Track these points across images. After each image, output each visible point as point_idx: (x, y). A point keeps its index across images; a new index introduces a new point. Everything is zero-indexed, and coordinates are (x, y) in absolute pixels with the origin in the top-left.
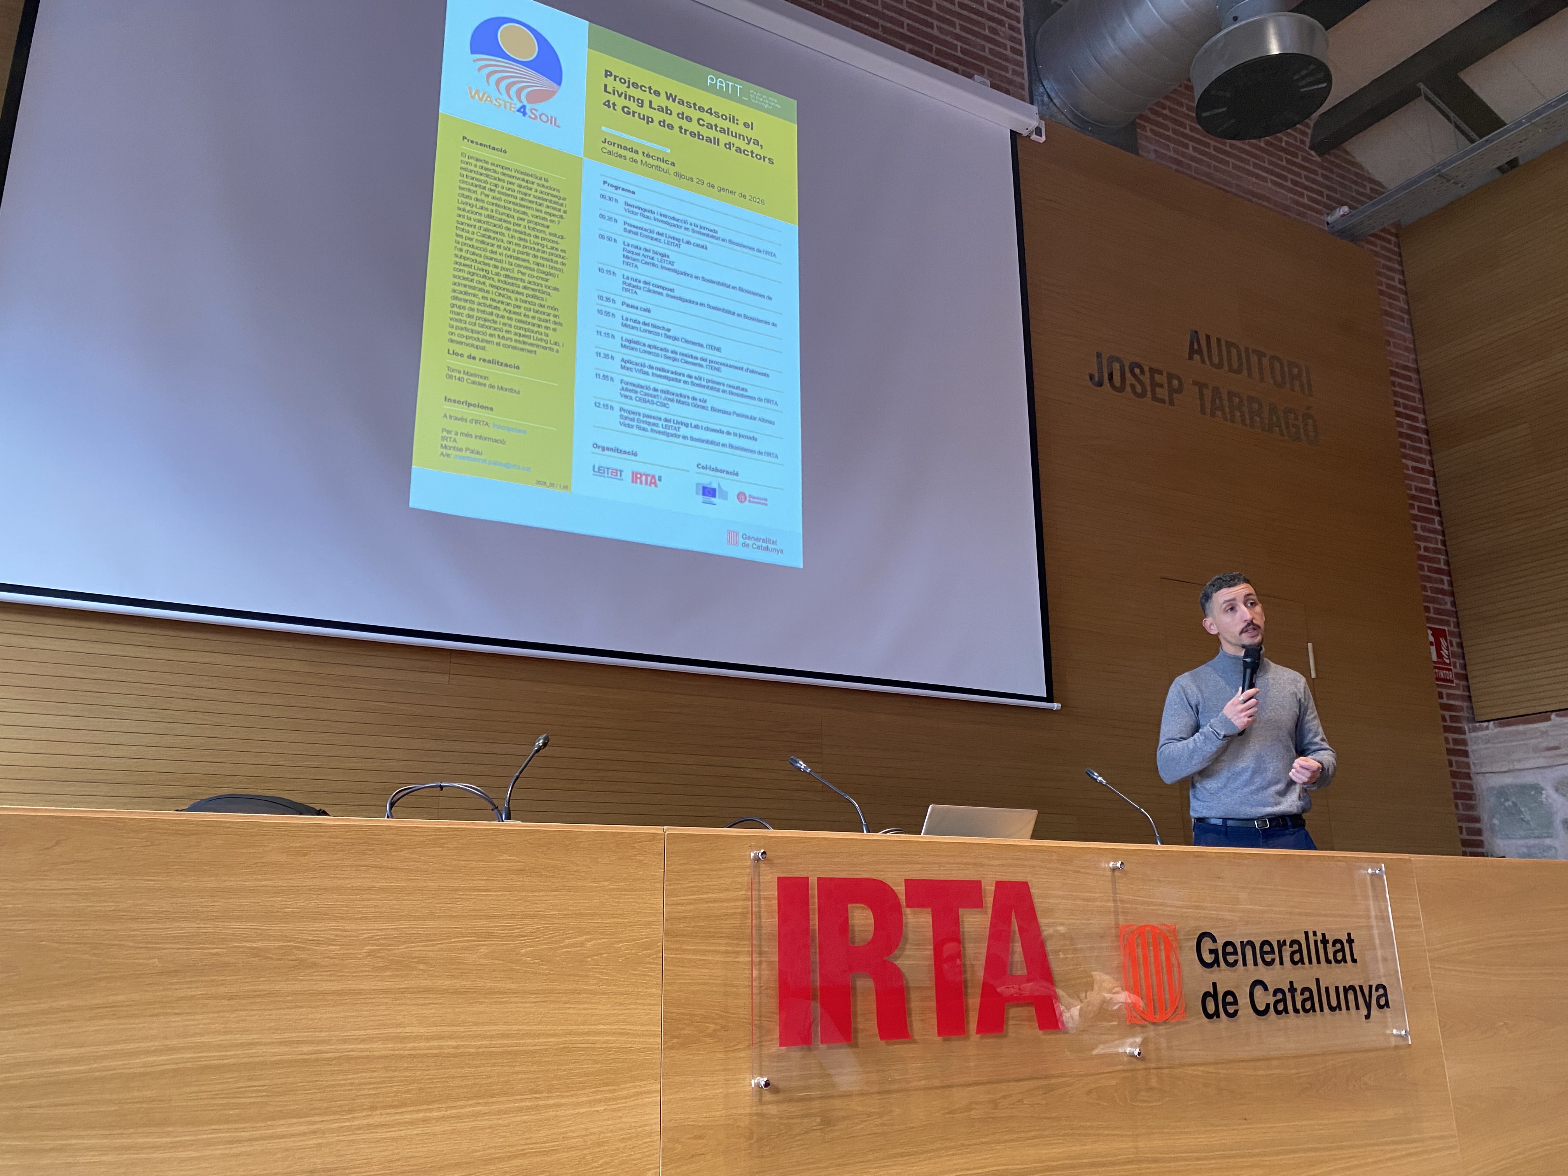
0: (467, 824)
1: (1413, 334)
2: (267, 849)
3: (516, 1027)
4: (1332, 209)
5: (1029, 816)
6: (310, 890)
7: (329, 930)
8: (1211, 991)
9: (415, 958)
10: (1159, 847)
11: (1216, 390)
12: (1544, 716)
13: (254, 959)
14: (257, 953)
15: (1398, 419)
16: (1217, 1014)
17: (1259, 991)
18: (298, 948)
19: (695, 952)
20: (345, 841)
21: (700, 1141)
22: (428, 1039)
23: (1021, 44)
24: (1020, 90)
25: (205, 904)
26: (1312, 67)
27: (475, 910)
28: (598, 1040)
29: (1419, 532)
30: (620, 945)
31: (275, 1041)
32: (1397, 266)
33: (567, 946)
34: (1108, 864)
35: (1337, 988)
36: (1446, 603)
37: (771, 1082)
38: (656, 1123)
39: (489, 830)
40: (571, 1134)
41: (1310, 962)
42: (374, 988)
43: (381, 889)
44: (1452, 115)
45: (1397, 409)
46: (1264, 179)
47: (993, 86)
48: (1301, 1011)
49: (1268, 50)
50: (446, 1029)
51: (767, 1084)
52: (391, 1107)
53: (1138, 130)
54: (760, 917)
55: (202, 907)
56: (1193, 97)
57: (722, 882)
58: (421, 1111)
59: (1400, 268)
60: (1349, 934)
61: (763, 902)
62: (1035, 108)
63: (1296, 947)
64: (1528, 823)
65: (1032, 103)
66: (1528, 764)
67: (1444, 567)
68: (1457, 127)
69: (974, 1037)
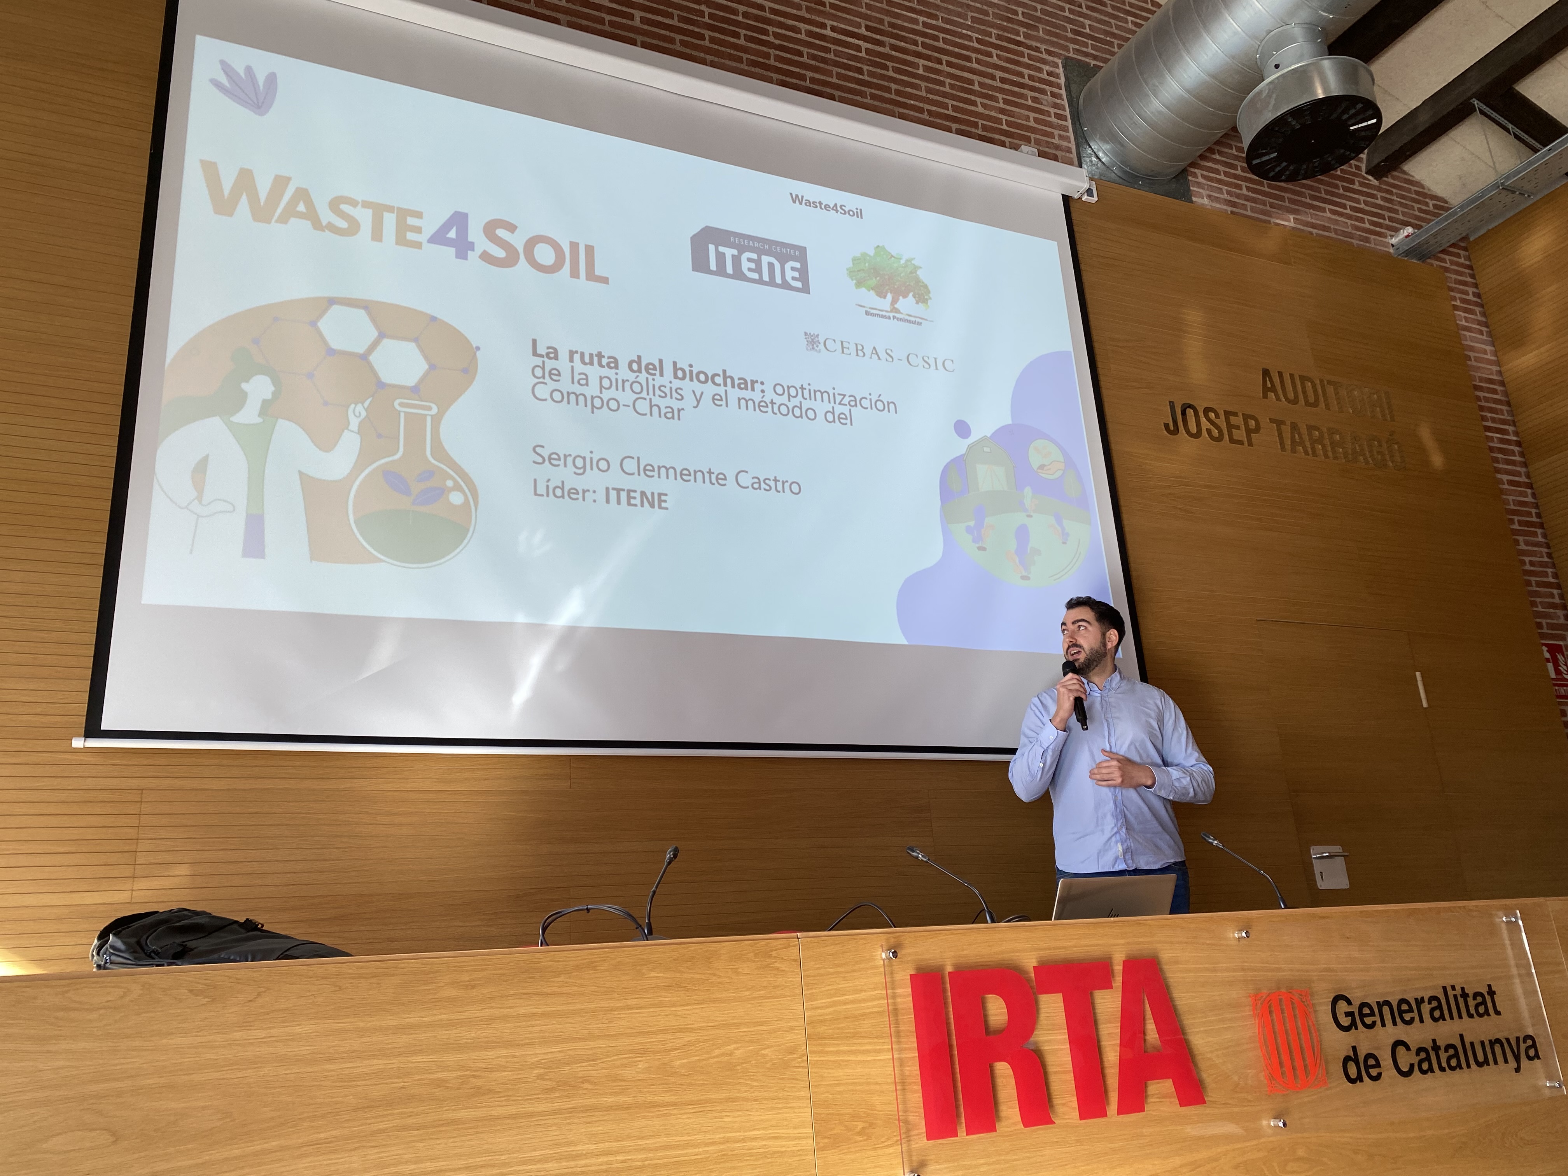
1: (1494, 347)
2: (440, 985)
3: (678, 1138)
4: (1397, 230)
6: (481, 1020)
7: (500, 1057)
8: (1352, 1054)
9: (580, 1078)
11: (1294, 427)
13: (436, 1090)
14: (439, 1084)
15: (1487, 434)
16: (1360, 1078)
17: (1401, 1050)
22: (598, 1155)
23: (1064, 110)
24: (1068, 155)
25: (390, 1041)
27: (630, 1028)
28: (754, 1146)
29: (1522, 546)
30: (765, 1052)
32: (1469, 279)
33: (717, 1056)
35: (1482, 1042)
36: (1559, 617)
41: (1452, 1018)
42: (544, 1110)
43: (543, 1014)
44: (1510, 126)
45: (1484, 424)
47: (1042, 154)
48: (1447, 1068)
50: (613, 1144)
53: (1190, 178)
54: (897, 1015)
56: (1244, 142)
57: (857, 983)
59: (1473, 281)
60: (1489, 987)
61: (899, 1000)
62: (1084, 172)
63: (1435, 1004)
65: (1081, 166)
67: (1553, 581)
68: (1516, 137)
69: (1116, 1116)
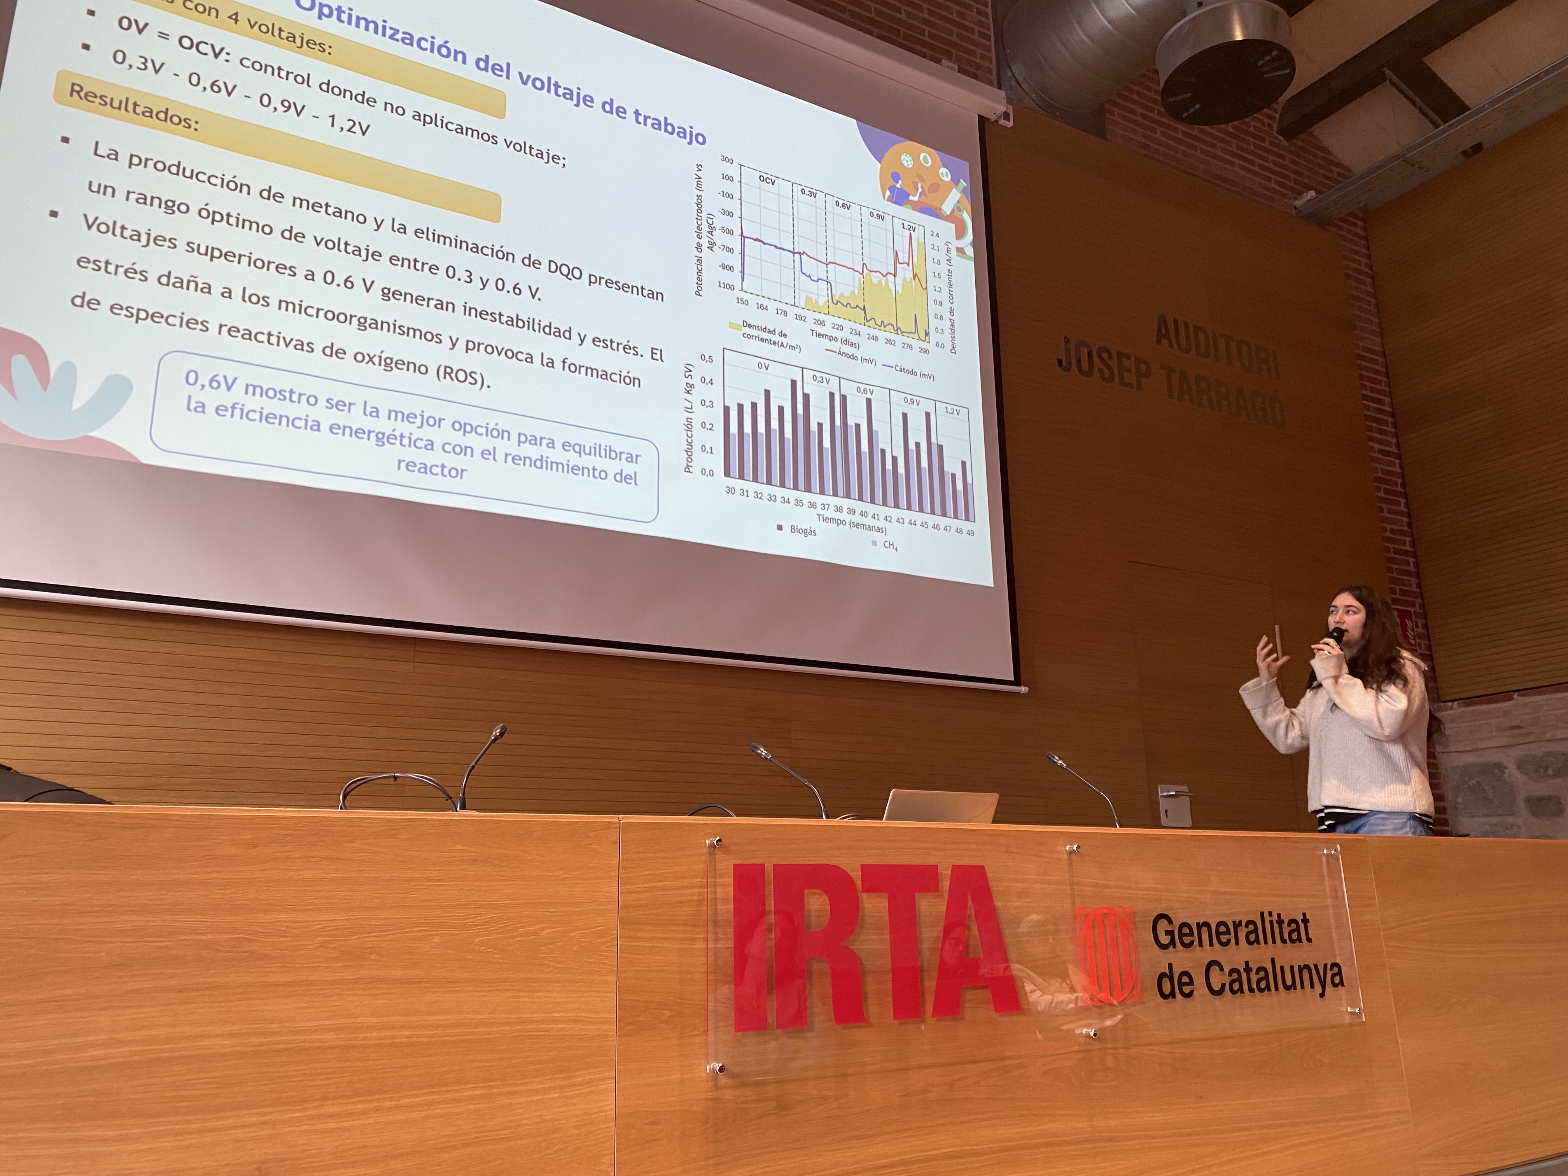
0: (420, 815)
1: (1379, 318)
2: (217, 841)
3: (470, 1016)
4: (1300, 193)
5: (990, 801)
6: (260, 882)
7: (280, 922)
8: (1167, 971)
9: (367, 948)
10: (1118, 830)
11: (1183, 375)
12: (1507, 696)
13: (203, 952)
14: (206, 945)
15: (1365, 402)
16: (1172, 994)
17: (1215, 970)
18: (249, 940)
19: (651, 939)
20: (296, 832)
21: (656, 1127)
22: (381, 1029)
23: (989, 29)
24: (987, 75)
25: (153, 897)
26: (1275, 53)
27: (427, 900)
28: (552, 1028)
29: (1386, 514)
30: (574, 934)
31: (225, 1033)
32: (1363, 250)
33: (521, 935)
34: (1065, 848)
35: (1292, 968)
36: (1411, 585)
37: (726, 1066)
38: (611, 1110)
39: (442, 820)
40: (525, 1121)
41: (1266, 942)
42: (325, 979)
43: (332, 880)
44: (1417, 100)
45: (1363, 392)
46: (1232, 164)
47: (961, 71)
48: (1256, 990)
49: (1233, 36)
50: (399, 1018)
51: (721, 1069)
52: (343, 1097)
53: (1106, 115)
54: (716, 905)
55: (150, 900)
56: (1159, 81)
57: (678, 869)
58: (374, 1100)
59: (1367, 252)
60: (1304, 914)
61: (719, 890)
62: (1002, 93)
63: (1251, 927)
64: (1491, 801)
65: (1000, 88)
66: (1490, 744)
67: (1410, 549)
68: (1421, 111)
69: (931, 1020)
